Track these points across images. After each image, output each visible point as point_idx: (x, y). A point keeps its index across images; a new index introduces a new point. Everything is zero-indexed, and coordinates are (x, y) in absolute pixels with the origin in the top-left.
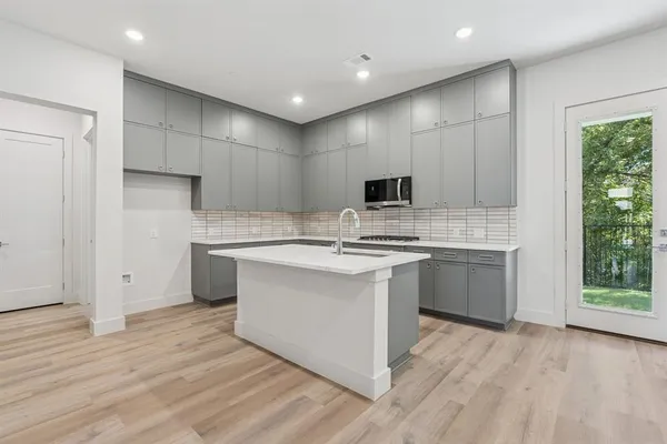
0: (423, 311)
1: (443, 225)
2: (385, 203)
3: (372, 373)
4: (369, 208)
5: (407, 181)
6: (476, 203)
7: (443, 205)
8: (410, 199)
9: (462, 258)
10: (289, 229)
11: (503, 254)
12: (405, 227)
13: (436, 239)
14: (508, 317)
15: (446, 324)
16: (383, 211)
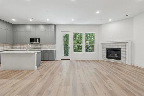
0: (42, 61)
1: (45, 46)
2: (34, 43)
3: (34, 66)
4: (31, 44)
5: (39, 39)
6: (50, 43)
7: (45, 44)
8: (39, 42)
9: (48, 51)
10: (9, 48)
11: (53, 50)
12: (39, 47)
13: (44, 49)
14: (54, 59)
15: (45, 62)
16: (34, 44)
